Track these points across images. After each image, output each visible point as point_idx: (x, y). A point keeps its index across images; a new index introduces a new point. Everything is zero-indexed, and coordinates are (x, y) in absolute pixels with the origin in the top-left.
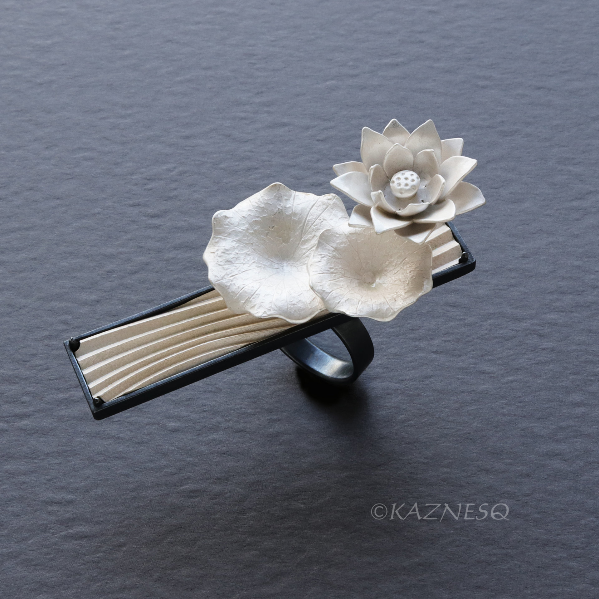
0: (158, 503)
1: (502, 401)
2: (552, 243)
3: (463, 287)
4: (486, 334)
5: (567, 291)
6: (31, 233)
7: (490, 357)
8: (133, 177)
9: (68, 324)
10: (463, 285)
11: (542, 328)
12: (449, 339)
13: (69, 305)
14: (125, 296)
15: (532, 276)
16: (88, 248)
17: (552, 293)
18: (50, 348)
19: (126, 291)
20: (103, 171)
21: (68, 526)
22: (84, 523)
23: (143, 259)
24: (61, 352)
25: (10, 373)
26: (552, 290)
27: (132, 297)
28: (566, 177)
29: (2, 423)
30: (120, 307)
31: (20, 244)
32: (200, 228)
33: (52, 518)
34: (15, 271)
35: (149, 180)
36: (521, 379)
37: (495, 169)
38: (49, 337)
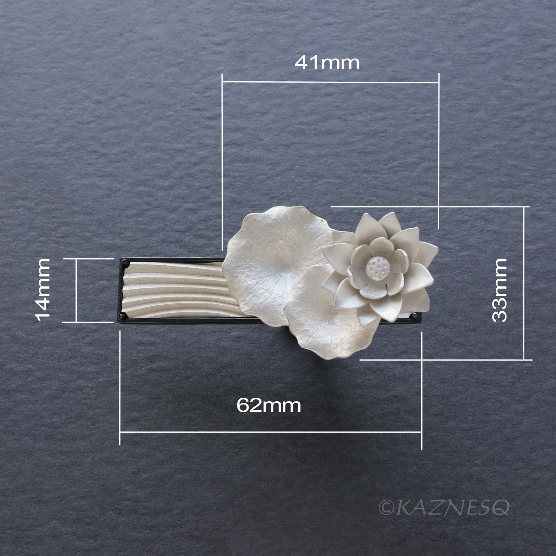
0: (214, 345)
1: (458, 271)
2: (498, 146)
3: (432, 180)
4: (448, 218)
5: (507, 185)
6: (123, 131)
7: (450, 237)
8: (196, 86)
9: (150, 204)
10: (431, 179)
11: (488, 214)
12: (421, 221)
13: (151, 189)
14: (190, 183)
15: (482, 173)
16: (164, 143)
17: (495, 186)
18: (137, 223)
19: (191, 179)
20: (174, 81)
21: (151, 362)
22: (163, 360)
23: (202, 153)
24: (145, 226)
25: (110, 242)
26: (496, 184)
27: (195, 184)
28: (510, 91)
29: (105, 281)
30: (187, 192)
31: (116, 140)
32: (244, 128)
33: (141, 355)
34: (112, 162)
35: (207, 89)
36: (471, 254)
37: (458, 83)
38: (137, 215)
